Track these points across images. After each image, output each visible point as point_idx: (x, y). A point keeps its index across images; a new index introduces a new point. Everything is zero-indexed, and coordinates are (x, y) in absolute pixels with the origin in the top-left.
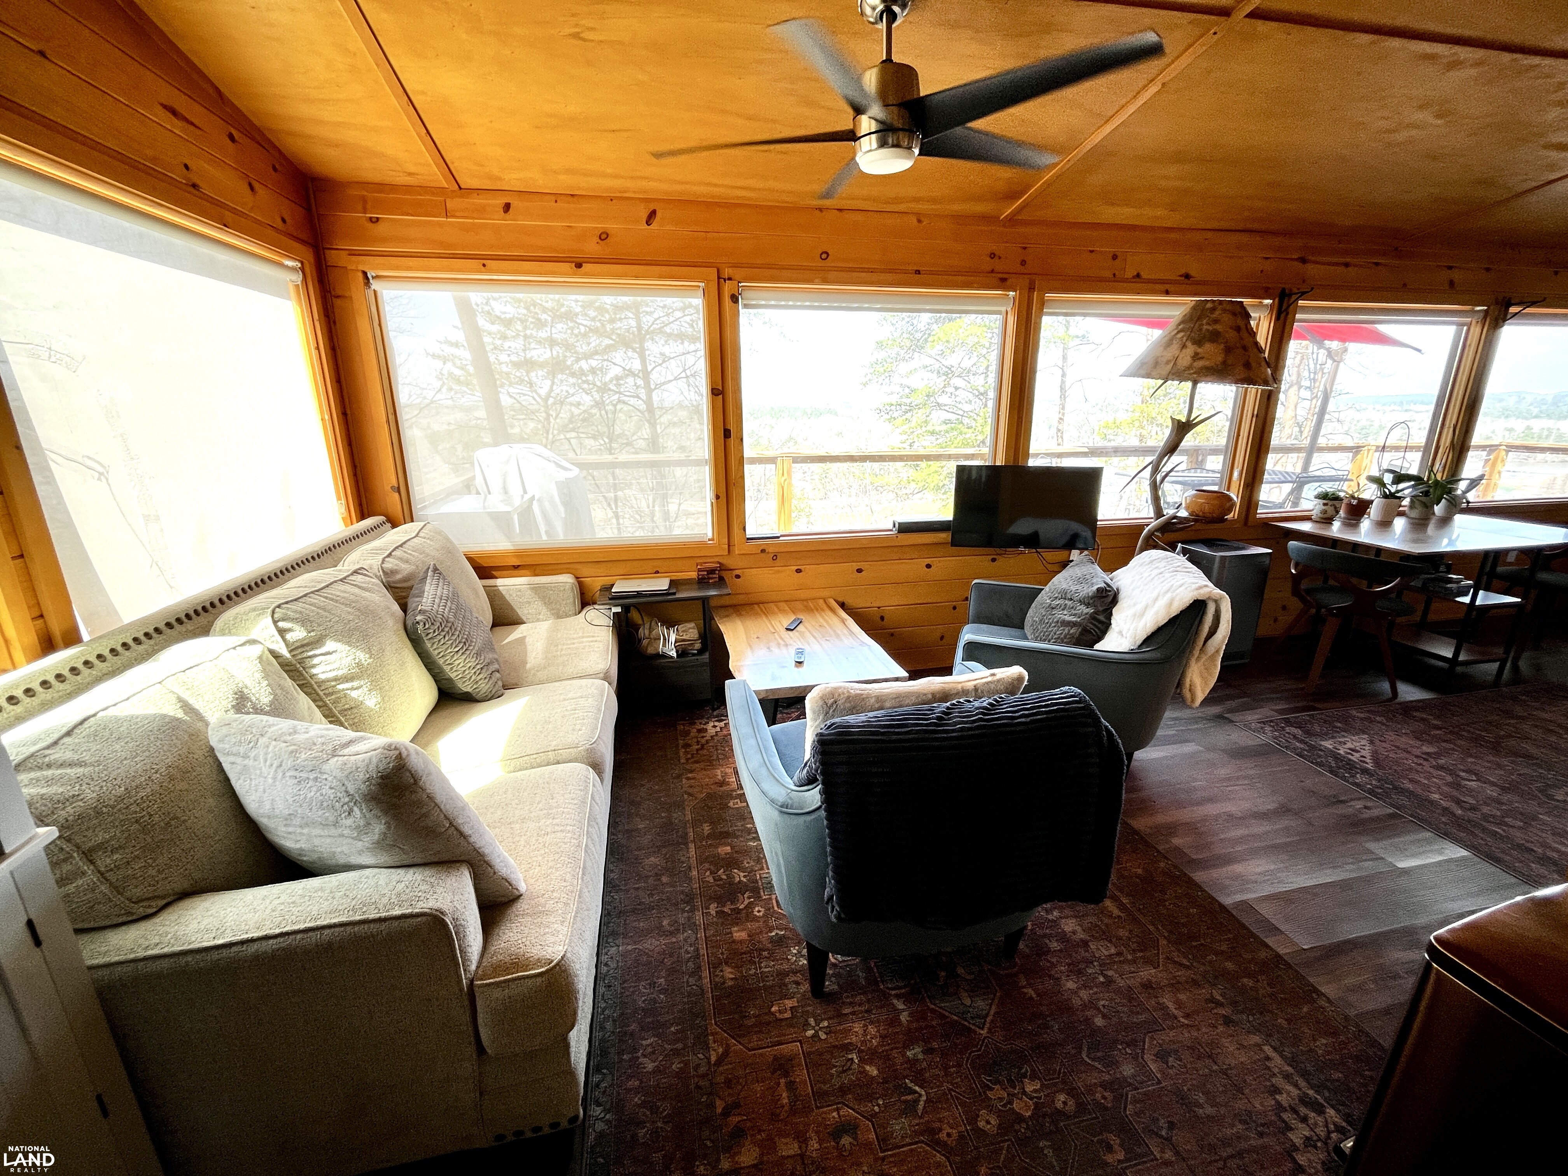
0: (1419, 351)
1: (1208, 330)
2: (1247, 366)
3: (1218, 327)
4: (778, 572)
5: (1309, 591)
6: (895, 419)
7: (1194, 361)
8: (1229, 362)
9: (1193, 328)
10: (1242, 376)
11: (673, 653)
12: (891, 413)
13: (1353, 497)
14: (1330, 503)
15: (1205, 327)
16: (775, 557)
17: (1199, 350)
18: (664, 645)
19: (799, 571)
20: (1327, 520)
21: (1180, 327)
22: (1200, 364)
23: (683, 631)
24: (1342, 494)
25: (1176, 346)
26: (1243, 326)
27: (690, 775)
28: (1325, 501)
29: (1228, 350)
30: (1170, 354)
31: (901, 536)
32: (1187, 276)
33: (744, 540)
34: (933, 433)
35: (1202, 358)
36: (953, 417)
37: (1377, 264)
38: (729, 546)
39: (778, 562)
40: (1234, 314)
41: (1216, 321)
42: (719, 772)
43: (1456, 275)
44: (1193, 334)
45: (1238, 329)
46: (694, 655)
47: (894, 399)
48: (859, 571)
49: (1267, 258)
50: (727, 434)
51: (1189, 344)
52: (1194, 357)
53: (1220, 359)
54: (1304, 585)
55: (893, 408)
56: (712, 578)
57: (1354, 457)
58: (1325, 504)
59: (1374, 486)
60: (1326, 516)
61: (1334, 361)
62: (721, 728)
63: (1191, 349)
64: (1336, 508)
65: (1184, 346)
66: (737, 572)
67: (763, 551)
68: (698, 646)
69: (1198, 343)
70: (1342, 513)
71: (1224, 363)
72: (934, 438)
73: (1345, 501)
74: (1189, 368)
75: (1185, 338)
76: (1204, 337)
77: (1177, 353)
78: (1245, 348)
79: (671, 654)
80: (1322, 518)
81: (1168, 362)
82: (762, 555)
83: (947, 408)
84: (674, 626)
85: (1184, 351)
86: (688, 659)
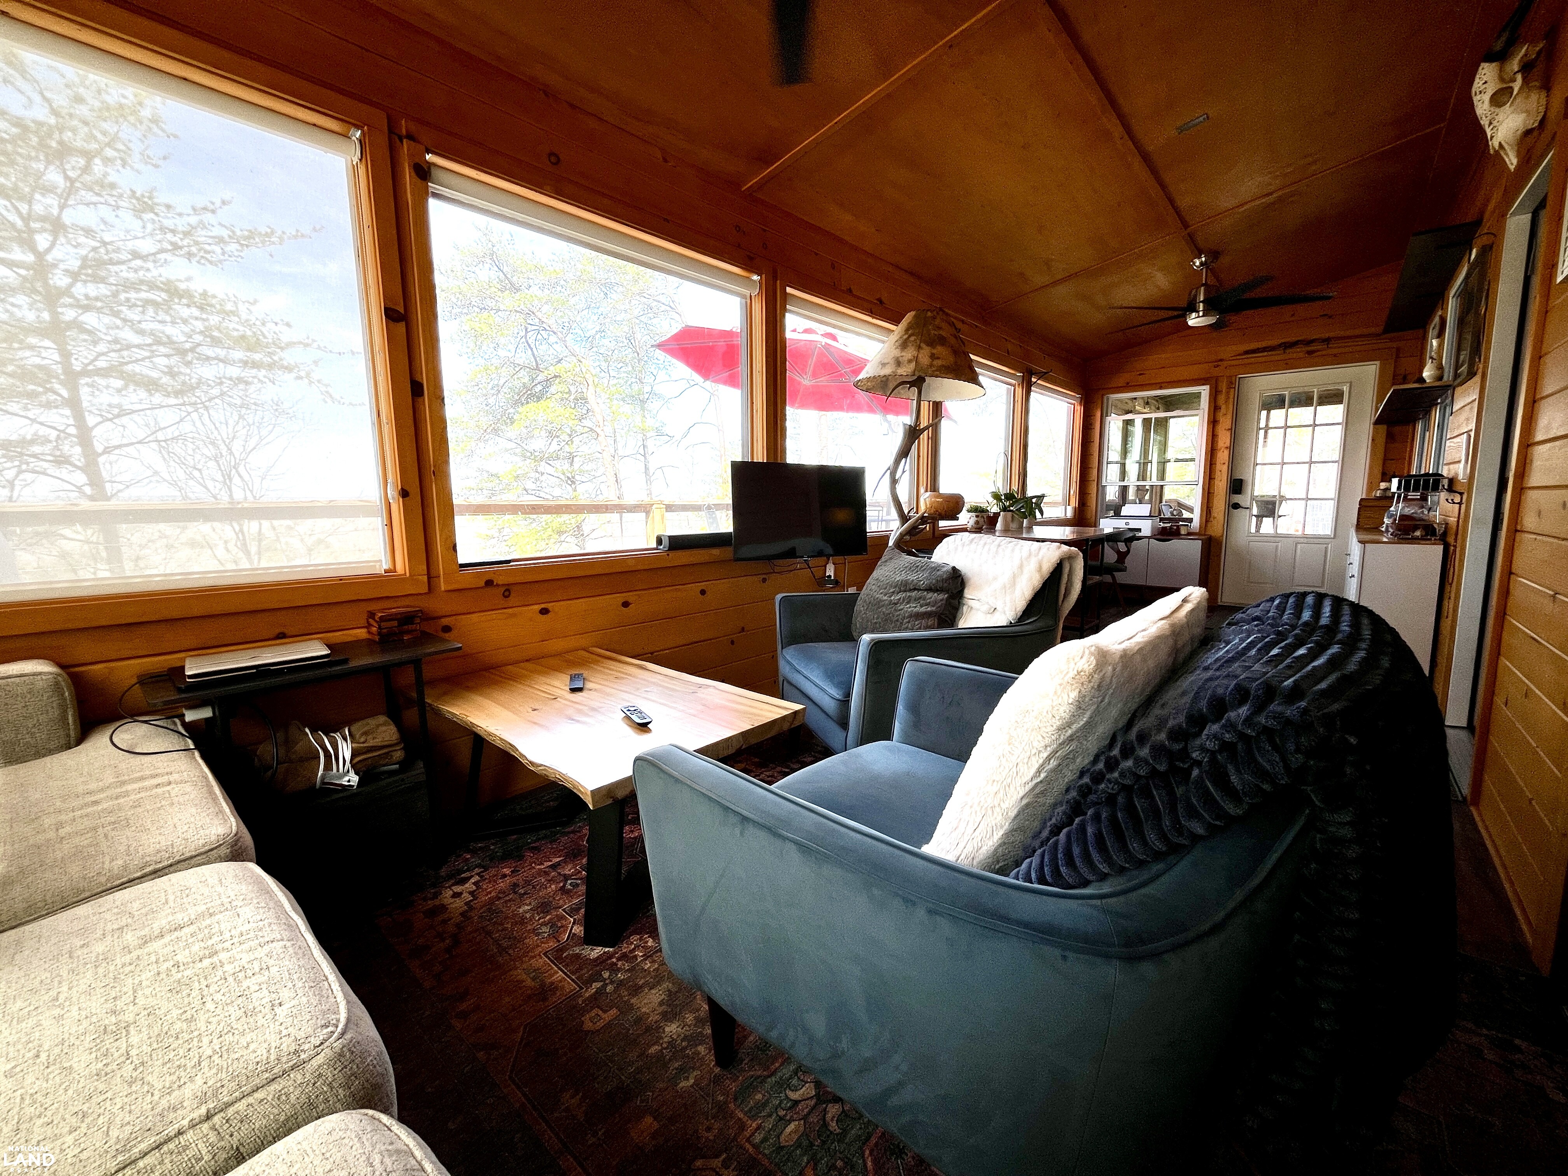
1: (935, 334)
3: (943, 333)
4: (514, 615)
7: (932, 360)
9: (922, 332)
11: (353, 779)
14: (980, 515)
15: (932, 332)
16: (507, 592)
17: (934, 351)
18: (328, 767)
19: (544, 611)
20: (979, 530)
21: (909, 331)
22: (939, 363)
23: (365, 733)
25: (912, 348)
27: (464, 1006)
30: (910, 355)
31: (672, 554)
32: (880, 301)
33: (457, 568)
35: (938, 358)
37: (976, 326)
38: (429, 578)
39: (512, 600)
41: (939, 328)
42: (519, 974)
43: (1010, 346)
44: (922, 338)
46: (392, 773)
48: (626, 604)
50: (417, 389)
52: (931, 357)
53: (950, 360)
56: (408, 632)
58: (977, 516)
59: (997, 503)
60: (979, 526)
62: (471, 893)
63: (926, 351)
65: (919, 348)
66: (445, 621)
67: (489, 583)
68: (398, 755)
69: (931, 344)
71: (954, 364)
74: (929, 366)
75: (919, 341)
76: (934, 341)
79: (344, 781)
80: (976, 529)
82: (489, 590)
84: (342, 728)
85: (921, 351)
86: (383, 783)
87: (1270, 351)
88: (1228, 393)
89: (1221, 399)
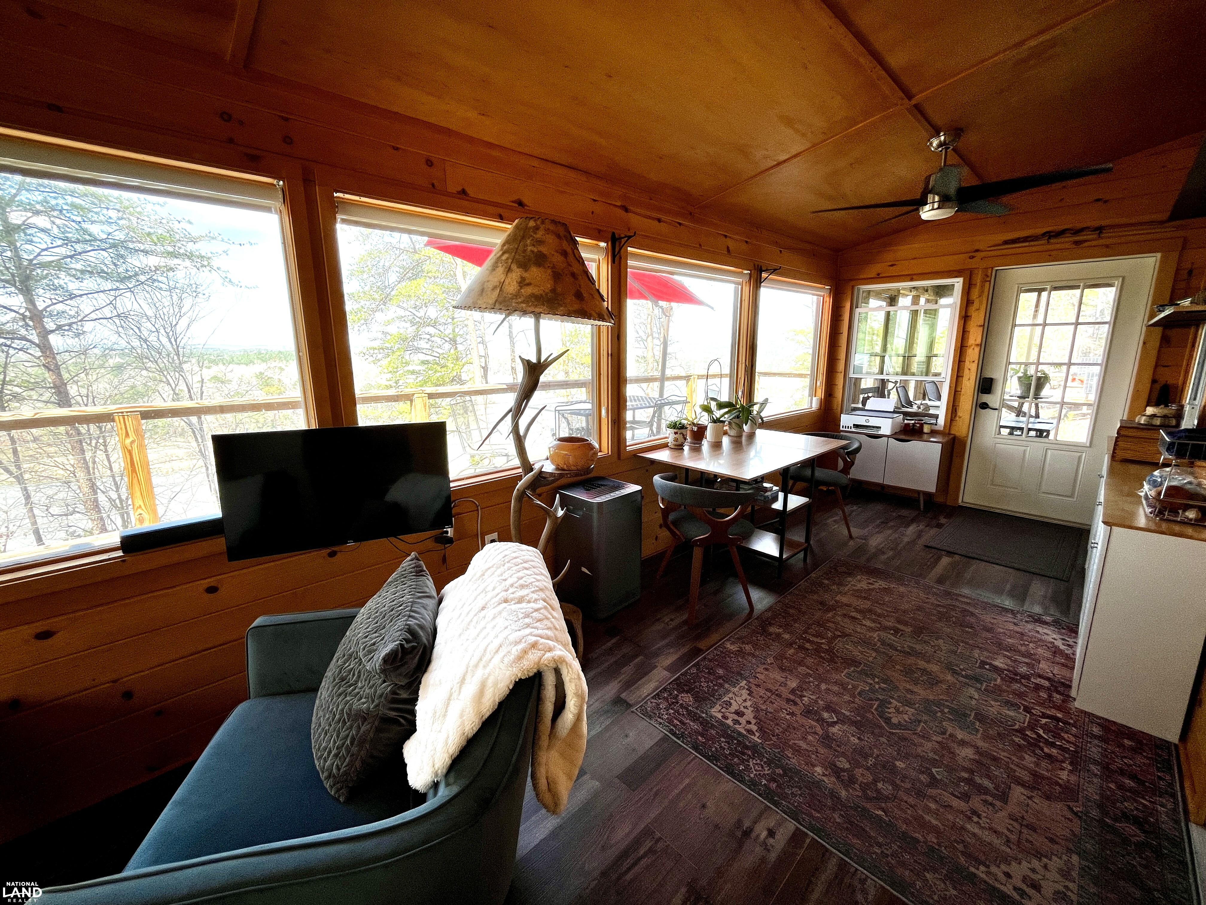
0: (712, 308)
1: (532, 251)
2: (579, 296)
3: (544, 249)
5: (674, 523)
6: (379, 360)
7: (521, 287)
8: (559, 290)
9: (517, 249)
10: (576, 307)
12: (374, 356)
13: (694, 424)
14: (679, 431)
15: (529, 248)
17: (525, 275)
20: (679, 447)
21: (505, 248)
22: (528, 291)
24: (685, 422)
25: (500, 270)
26: (569, 250)
28: (676, 430)
29: (557, 276)
30: (496, 279)
31: (131, 557)
32: (520, 203)
34: (413, 372)
35: (529, 284)
36: (430, 358)
37: (680, 224)
40: (559, 236)
41: (540, 242)
43: (730, 243)
44: (517, 257)
45: (565, 254)
47: (376, 344)
49: (595, 200)
51: (514, 267)
52: (520, 283)
53: (549, 286)
54: (672, 517)
55: (376, 351)
57: (687, 383)
58: (676, 433)
59: (705, 414)
60: (677, 443)
61: (666, 316)
63: (517, 273)
64: (683, 435)
65: (509, 270)
69: (524, 266)
70: (689, 439)
71: (553, 291)
72: (414, 377)
73: (689, 428)
74: (516, 295)
75: (510, 261)
76: (529, 260)
77: (503, 277)
78: (573, 275)
80: (675, 445)
81: (495, 288)
83: (424, 351)
85: (510, 275)
87: (1032, 241)
88: (982, 286)
89: (975, 293)
